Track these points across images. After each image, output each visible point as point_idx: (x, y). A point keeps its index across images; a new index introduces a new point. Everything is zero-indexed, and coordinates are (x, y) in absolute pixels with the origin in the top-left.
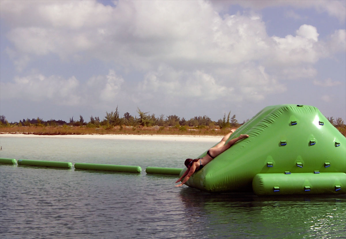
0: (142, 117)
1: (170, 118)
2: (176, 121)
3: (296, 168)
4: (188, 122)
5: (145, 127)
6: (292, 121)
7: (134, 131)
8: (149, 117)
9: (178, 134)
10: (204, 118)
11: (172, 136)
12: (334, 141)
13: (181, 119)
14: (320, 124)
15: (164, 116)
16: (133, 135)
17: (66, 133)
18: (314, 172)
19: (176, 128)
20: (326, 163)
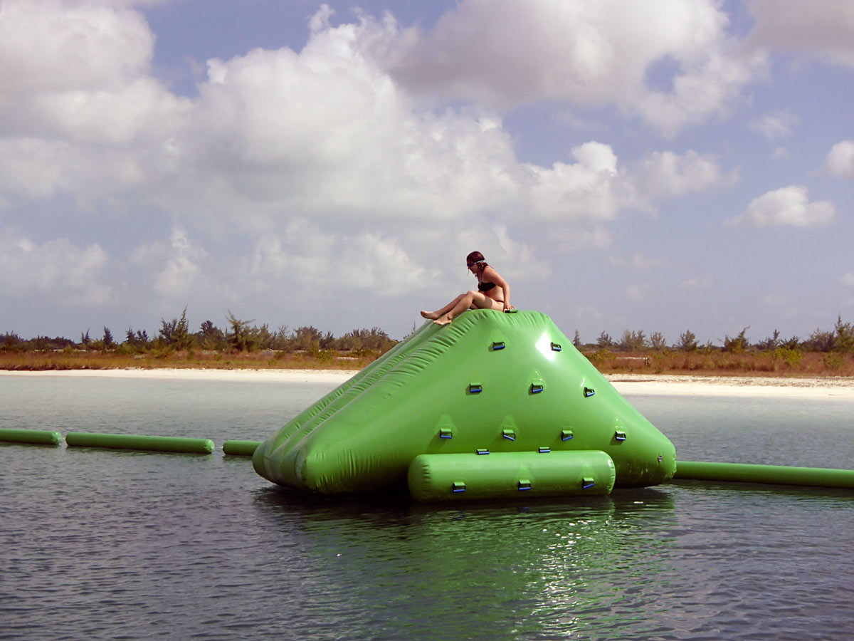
0: (237, 332)
1: (301, 333)
2: (312, 339)
3: (502, 443)
4: (339, 341)
5: (245, 353)
6: (495, 342)
7: (219, 362)
8: (255, 331)
9: (314, 368)
10: (373, 332)
11: (300, 372)
12: (581, 385)
13: (324, 336)
14: (553, 349)
15: (288, 330)
16: (215, 370)
17: (68, 366)
18: (539, 450)
19: (310, 356)
20: (565, 432)
